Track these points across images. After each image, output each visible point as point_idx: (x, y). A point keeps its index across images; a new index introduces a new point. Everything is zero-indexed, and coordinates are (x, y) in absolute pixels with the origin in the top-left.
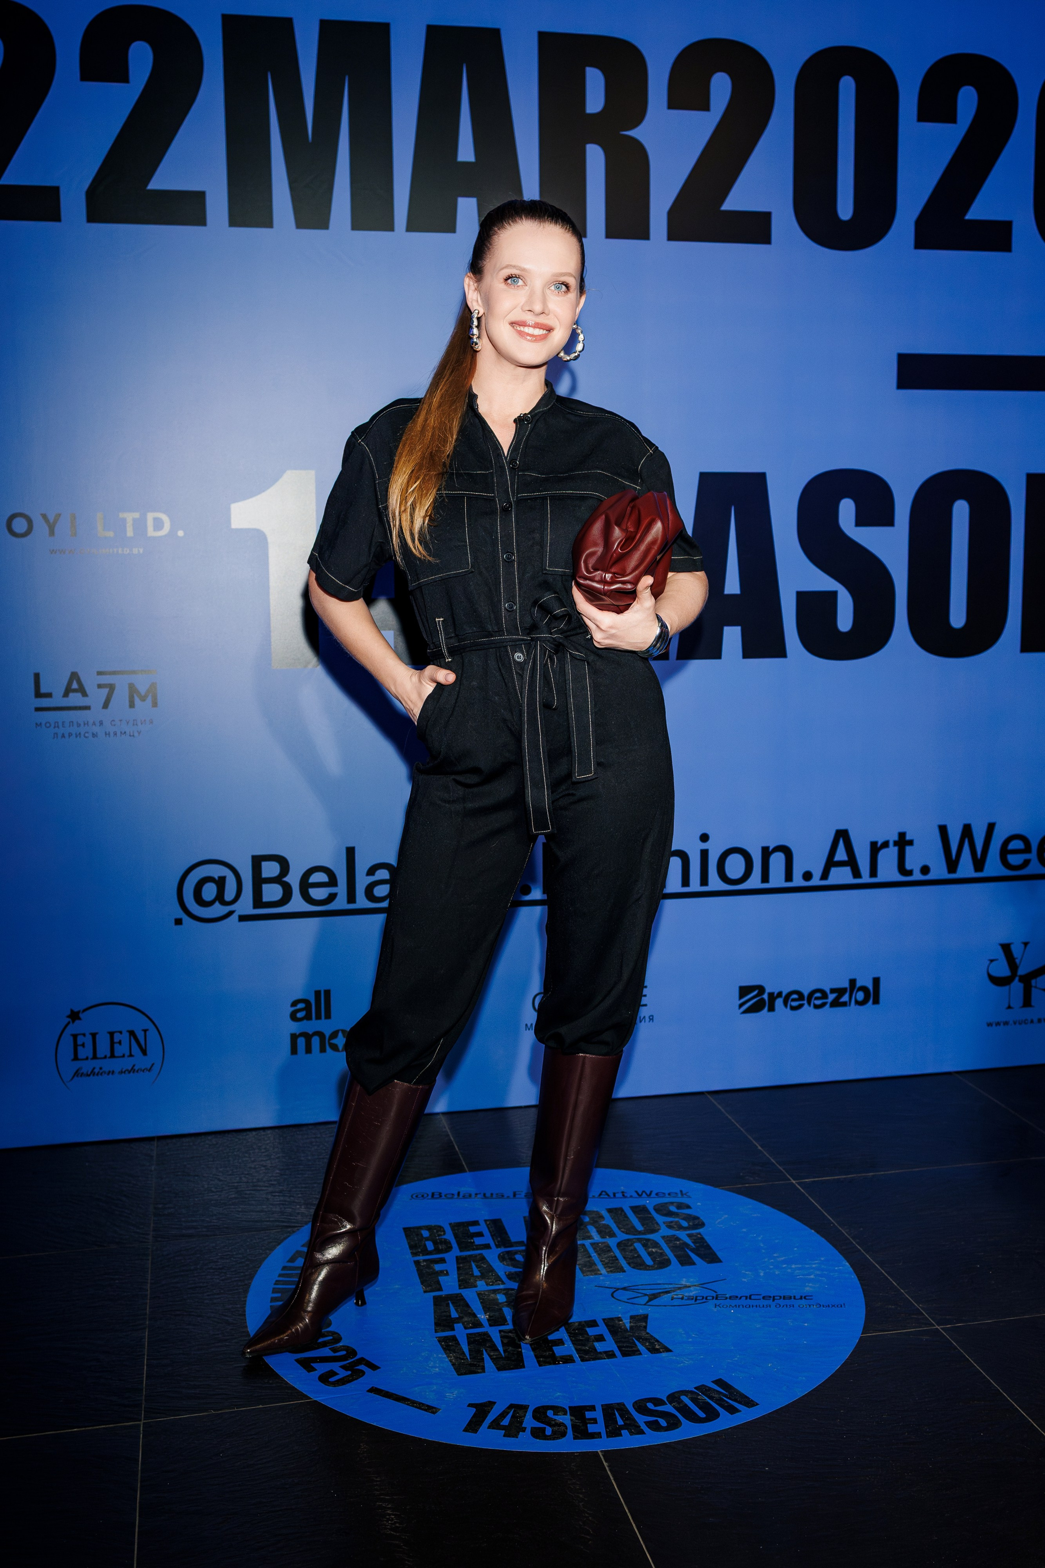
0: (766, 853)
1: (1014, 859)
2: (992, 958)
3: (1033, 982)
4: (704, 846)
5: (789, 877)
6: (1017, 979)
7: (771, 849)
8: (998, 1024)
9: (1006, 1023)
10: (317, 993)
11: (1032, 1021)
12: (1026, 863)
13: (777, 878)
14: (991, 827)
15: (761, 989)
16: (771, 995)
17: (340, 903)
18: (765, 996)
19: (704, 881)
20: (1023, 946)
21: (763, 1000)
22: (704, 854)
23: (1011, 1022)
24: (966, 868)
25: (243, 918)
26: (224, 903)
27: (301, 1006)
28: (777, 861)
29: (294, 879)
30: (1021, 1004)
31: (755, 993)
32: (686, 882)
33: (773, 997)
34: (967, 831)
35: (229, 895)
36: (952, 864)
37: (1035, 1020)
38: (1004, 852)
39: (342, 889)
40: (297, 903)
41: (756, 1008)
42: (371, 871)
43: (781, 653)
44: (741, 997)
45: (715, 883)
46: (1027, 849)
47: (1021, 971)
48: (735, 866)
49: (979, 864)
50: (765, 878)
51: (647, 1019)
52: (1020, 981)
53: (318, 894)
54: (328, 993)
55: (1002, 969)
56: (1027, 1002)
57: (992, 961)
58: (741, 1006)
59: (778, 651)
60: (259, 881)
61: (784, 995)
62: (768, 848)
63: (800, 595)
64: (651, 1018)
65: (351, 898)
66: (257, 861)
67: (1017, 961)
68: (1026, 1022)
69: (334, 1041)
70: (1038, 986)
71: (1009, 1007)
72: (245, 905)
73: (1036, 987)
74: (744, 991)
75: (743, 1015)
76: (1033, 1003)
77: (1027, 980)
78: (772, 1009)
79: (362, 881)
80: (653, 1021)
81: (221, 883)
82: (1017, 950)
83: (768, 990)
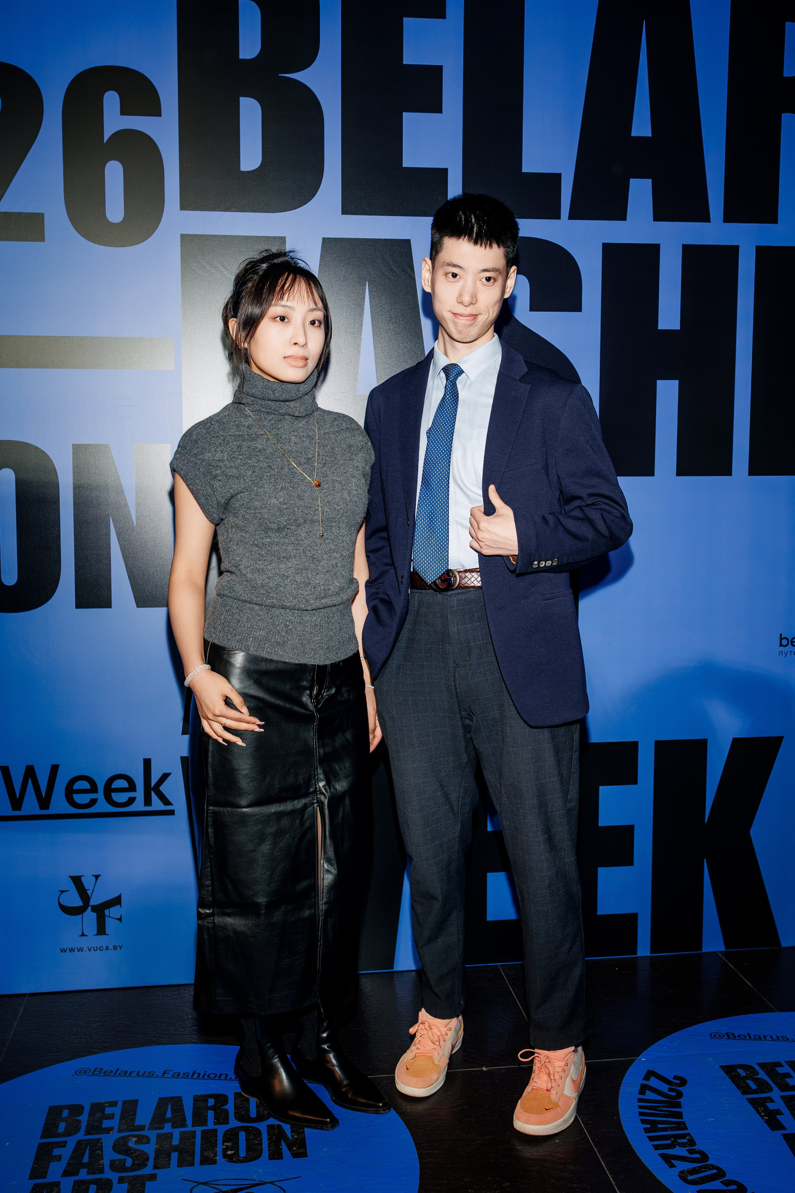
1: (81, 799)
2: (62, 889)
3: (107, 912)
6: (90, 908)
8: (72, 950)
9: (80, 950)
11: (107, 948)
12: (93, 802)
14: (55, 769)
20: (94, 878)
23: (86, 949)
24: (31, 805)
30: (95, 933)
34: (30, 772)
36: (17, 802)
37: (111, 947)
38: (70, 792)
46: (94, 789)
47: (93, 902)
49: (44, 802)
52: (92, 910)
55: (74, 900)
56: (101, 930)
57: (62, 892)
67: (89, 892)
68: (101, 949)
70: (111, 916)
71: (83, 935)
73: (110, 917)
76: (107, 933)
77: (100, 910)
82: (88, 883)
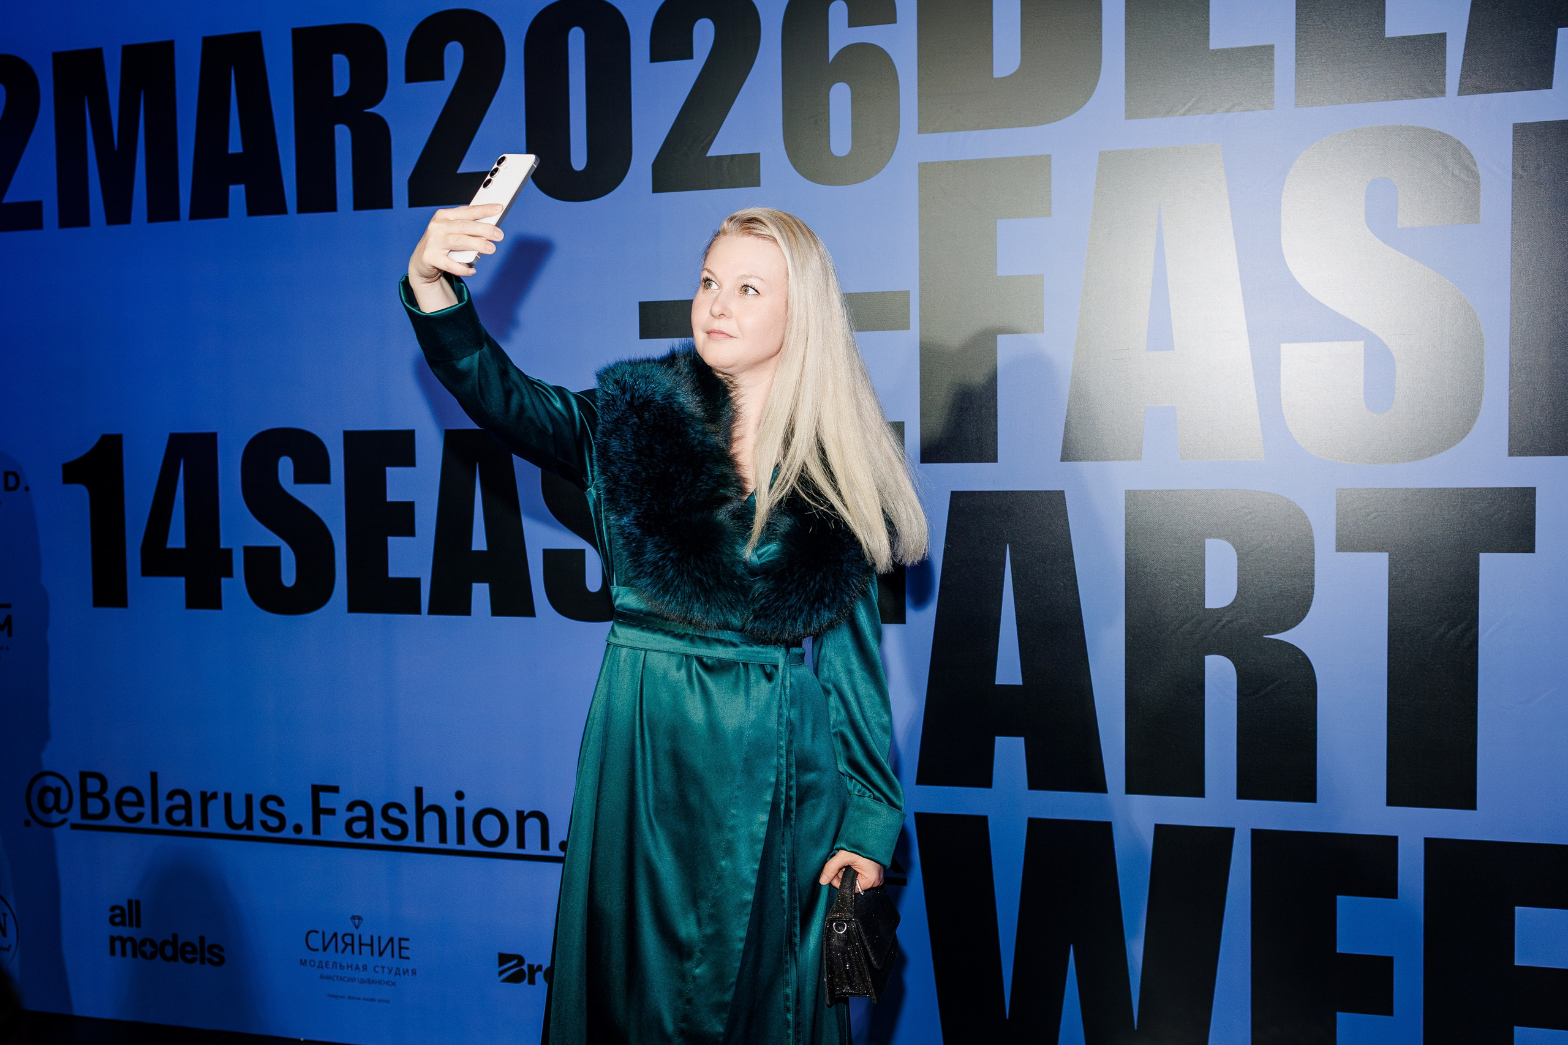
0: (521, 817)
4: (460, 803)
5: (545, 845)
7: (525, 814)
10: (130, 902)
13: (533, 845)
15: (521, 960)
16: (531, 967)
17: (146, 823)
18: (525, 968)
19: (461, 840)
21: (522, 971)
22: (460, 811)
25: (74, 826)
26: (60, 811)
27: (118, 912)
28: (533, 826)
29: (111, 795)
31: (514, 962)
32: (443, 838)
33: (533, 970)
35: (64, 805)
39: (147, 810)
40: (113, 819)
41: (517, 978)
42: (171, 796)
43: (530, 612)
44: (501, 964)
45: (471, 843)
48: (491, 828)
50: (521, 844)
51: (410, 973)
53: (130, 812)
54: (138, 903)
58: (501, 973)
59: (527, 609)
60: (85, 795)
61: (544, 969)
62: (523, 812)
63: (547, 553)
64: (414, 972)
65: (155, 819)
66: (84, 776)
69: (144, 949)
72: (74, 815)
74: (504, 958)
75: (503, 983)
78: (532, 981)
79: (164, 805)
80: (416, 976)
81: (57, 792)
83: (528, 961)
